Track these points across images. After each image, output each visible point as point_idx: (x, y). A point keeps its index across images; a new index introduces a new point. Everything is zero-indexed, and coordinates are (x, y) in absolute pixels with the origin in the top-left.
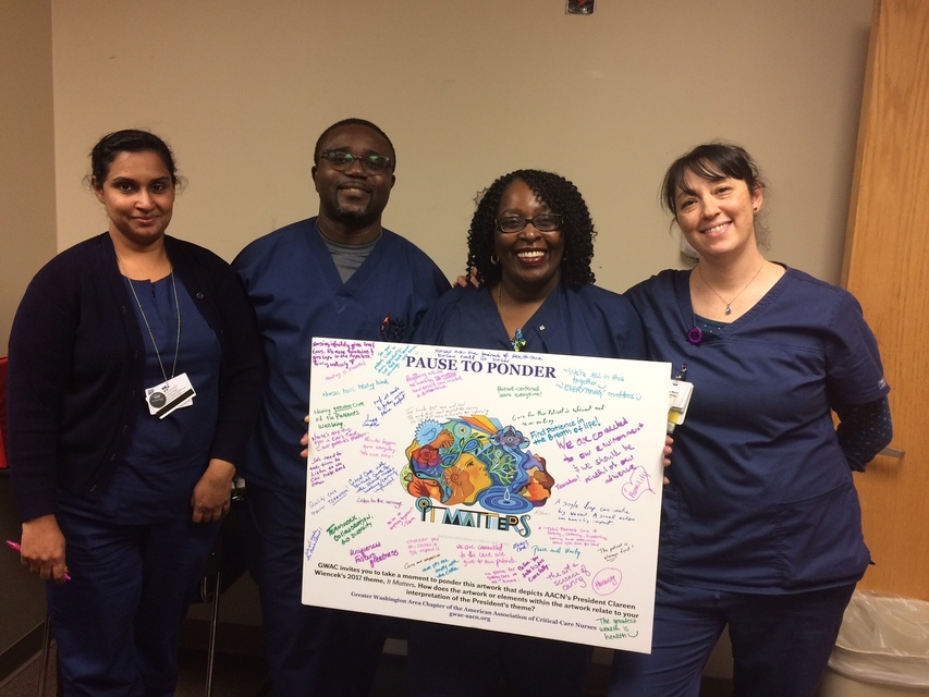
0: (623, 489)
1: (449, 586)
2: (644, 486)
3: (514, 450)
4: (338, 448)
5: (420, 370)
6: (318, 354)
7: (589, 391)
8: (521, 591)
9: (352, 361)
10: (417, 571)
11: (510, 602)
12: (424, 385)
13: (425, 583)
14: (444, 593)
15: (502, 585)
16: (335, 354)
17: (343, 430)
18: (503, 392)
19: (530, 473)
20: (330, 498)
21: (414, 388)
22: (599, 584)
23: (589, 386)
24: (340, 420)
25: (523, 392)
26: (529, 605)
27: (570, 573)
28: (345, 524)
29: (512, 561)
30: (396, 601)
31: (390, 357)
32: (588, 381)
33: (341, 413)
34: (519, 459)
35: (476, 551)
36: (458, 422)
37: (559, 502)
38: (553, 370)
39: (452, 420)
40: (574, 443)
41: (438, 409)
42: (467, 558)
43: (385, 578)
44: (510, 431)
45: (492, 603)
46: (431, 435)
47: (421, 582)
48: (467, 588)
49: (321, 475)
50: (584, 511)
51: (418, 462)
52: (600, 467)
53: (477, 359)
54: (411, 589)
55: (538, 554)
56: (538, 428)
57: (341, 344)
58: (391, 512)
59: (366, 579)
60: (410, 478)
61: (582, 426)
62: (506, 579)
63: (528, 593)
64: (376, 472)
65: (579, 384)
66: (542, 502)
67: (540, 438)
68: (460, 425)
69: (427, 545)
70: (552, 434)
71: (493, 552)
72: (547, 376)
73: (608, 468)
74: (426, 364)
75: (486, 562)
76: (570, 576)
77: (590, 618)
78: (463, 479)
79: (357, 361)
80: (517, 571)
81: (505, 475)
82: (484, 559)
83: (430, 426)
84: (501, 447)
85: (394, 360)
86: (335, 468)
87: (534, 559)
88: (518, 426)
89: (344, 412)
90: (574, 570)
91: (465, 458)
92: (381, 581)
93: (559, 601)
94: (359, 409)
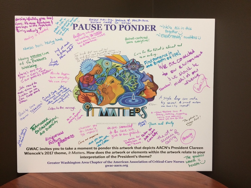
0: (194, 87)
1: (104, 151)
2: (204, 84)
3: (136, 72)
4: (34, 80)
5: (81, 31)
6: (19, 26)
7: (174, 37)
8: (144, 148)
9: (40, 28)
10: (86, 145)
11: (138, 155)
12: (84, 39)
13: (90, 151)
14: (102, 155)
15: (133, 146)
16: (29, 25)
17: (37, 69)
18: (128, 41)
19: (145, 83)
20: (31, 109)
21: (78, 42)
22: (184, 138)
23: (173, 34)
24: (35, 63)
25: (139, 40)
26: (148, 154)
27: (169, 135)
28: (41, 123)
29: (138, 132)
30: (74, 163)
31: (63, 25)
32: (173, 31)
33: (35, 59)
34: (139, 76)
35: (118, 130)
36: (104, 59)
37: (161, 97)
38: (155, 26)
39: (101, 58)
40: (167, 65)
41: (93, 53)
42: (113, 134)
43: (67, 151)
44: (133, 62)
45: (128, 157)
46: (89, 68)
47: (88, 150)
48: (115, 150)
49: (25, 97)
50: (174, 101)
51: (83, 84)
52: (182, 77)
53: (113, 23)
54: (82, 155)
55: (152, 127)
56: (148, 59)
57: (33, 19)
58: (69, 113)
59: (56, 153)
60: (78, 93)
61: (171, 56)
62: (135, 142)
63: (148, 148)
64: (58, 91)
65: (168, 33)
66: (152, 99)
67: (149, 64)
68: (105, 61)
69: (91, 129)
70: (156, 61)
71: (127, 129)
72: (152, 30)
73: (185, 77)
74: (84, 27)
75: (124, 134)
76: (168, 136)
77: (181, 157)
78: (109, 90)
79: (43, 28)
80: (141, 137)
81: (131, 86)
82: (122, 133)
83: (88, 62)
84: (129, 71)
85: (65, 27)
86: (33, 91)
87: (150, 130)
88: (137, 59)
89: (37, 58)
90: (171, 133)
91: (110, 79)
92: (65, 153)
93: (164, 150)
94: (46, 56)
